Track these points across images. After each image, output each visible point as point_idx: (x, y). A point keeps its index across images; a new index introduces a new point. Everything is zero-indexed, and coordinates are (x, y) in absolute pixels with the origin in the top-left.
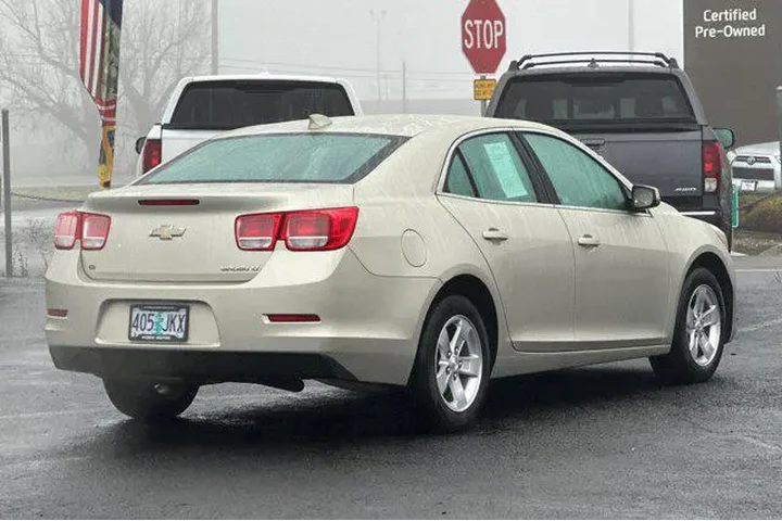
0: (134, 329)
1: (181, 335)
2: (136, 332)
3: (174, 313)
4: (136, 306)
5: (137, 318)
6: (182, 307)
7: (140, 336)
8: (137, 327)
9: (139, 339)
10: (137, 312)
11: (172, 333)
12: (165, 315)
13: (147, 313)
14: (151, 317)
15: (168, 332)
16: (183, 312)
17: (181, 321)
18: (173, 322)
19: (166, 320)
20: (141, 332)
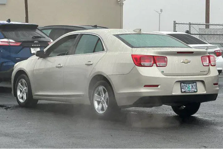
0: (182, 89)
1: (196, 90)
2: (183, 90)
3: (193, 84)
4: (182, 83)
5: (183, 86)
6: (194, 82)
7: (185, 91)
8: (183, 89)
9: (185, 92)
10: (182, 84)
11: (193, 90)
12: (190, 85)
13: (185, 84)
14: (187, 86)
15: (192, 90)
16: (195, 84)
17: (195, 86)
18: (193, 87)
19: (191, 86)
20: (185, 90)
